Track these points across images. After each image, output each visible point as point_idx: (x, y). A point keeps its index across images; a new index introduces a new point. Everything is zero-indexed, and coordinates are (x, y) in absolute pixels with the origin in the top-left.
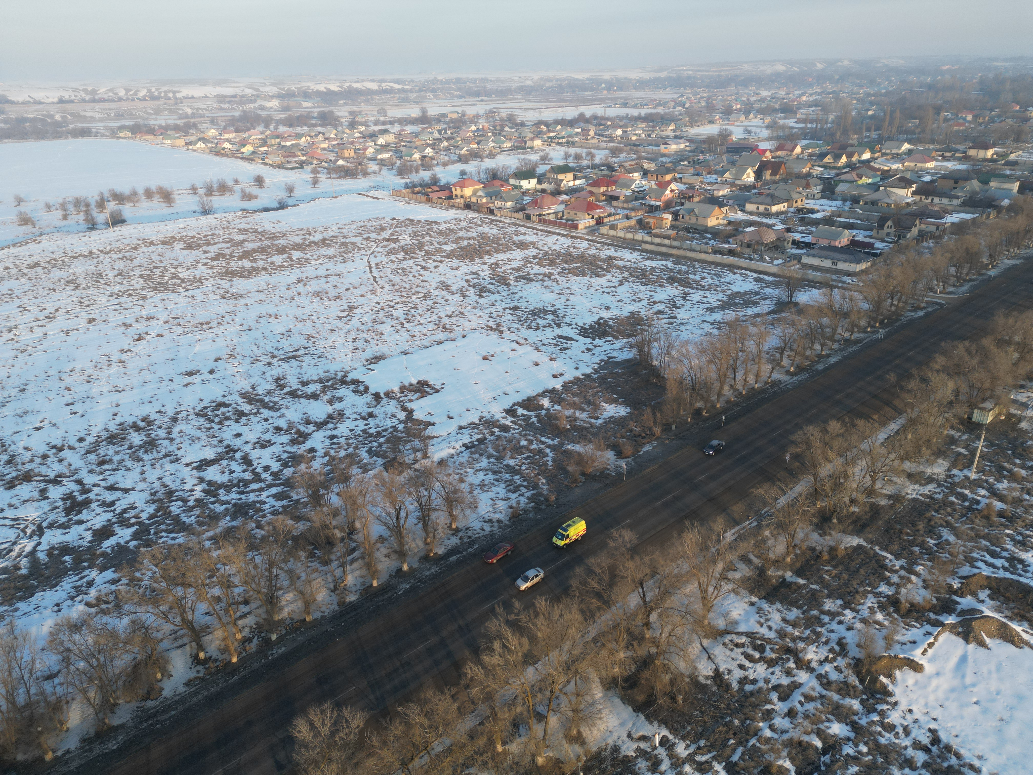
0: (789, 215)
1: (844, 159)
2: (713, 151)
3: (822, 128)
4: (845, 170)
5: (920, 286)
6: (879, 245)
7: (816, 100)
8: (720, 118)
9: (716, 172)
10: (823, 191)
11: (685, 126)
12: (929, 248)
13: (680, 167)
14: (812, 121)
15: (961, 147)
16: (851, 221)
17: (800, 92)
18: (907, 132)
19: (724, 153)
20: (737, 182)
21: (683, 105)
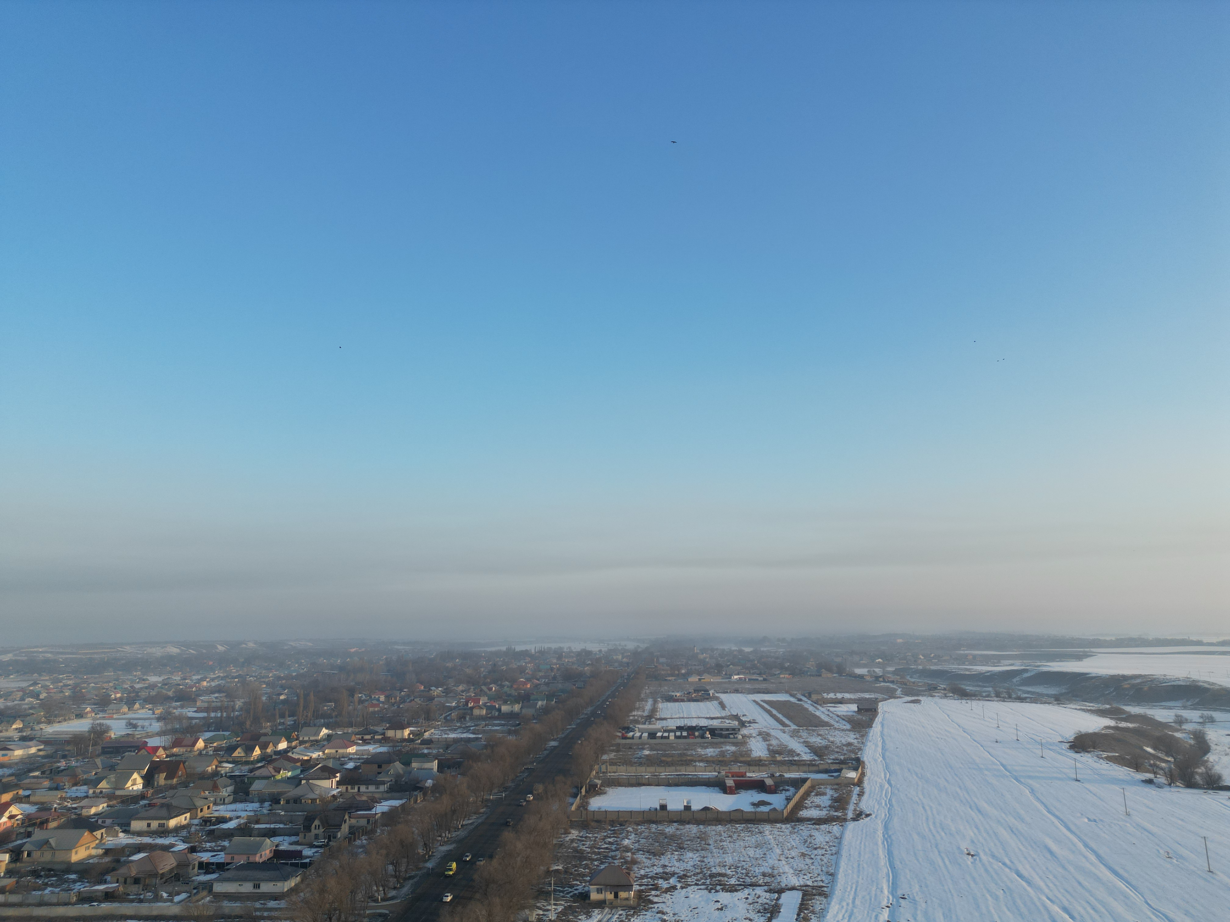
0: (193, 829)
1: (257, 752)
2: (81, 753)
3: (228, 717)
4: (259, 765)
5: (359, 896)
6: (308, 852)
7: (219, 685)
8: (93, 711)
9: (86, 782)
10: (235, 792)
11: (39, 723)
12: (362, 846)
13: (27, 781)
14: (215, 710)
15: (379, 729)
16: (272, 826)
17: (199, 677)
18: (323, 716)
19: (99, 756)
20: (118, 793)
21: (36, 696)
